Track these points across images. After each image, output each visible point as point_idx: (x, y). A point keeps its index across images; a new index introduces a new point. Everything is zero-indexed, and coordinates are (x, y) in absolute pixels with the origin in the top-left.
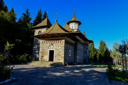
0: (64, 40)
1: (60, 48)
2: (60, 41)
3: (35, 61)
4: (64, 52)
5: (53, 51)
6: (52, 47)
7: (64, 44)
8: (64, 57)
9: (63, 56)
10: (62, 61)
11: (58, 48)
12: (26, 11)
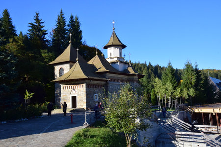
0: (85, 85)
1: (82, 92)
2: (81, 85)
3: (58, 108)
4: (86, 98)
5: (75, 97)
6: (74, 91)
7: (85, 89)
8: (87, 102)
9: (85, 101)
10: (84, 107)
11: (79, 93)
12: (35, 18)
